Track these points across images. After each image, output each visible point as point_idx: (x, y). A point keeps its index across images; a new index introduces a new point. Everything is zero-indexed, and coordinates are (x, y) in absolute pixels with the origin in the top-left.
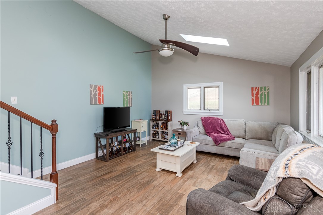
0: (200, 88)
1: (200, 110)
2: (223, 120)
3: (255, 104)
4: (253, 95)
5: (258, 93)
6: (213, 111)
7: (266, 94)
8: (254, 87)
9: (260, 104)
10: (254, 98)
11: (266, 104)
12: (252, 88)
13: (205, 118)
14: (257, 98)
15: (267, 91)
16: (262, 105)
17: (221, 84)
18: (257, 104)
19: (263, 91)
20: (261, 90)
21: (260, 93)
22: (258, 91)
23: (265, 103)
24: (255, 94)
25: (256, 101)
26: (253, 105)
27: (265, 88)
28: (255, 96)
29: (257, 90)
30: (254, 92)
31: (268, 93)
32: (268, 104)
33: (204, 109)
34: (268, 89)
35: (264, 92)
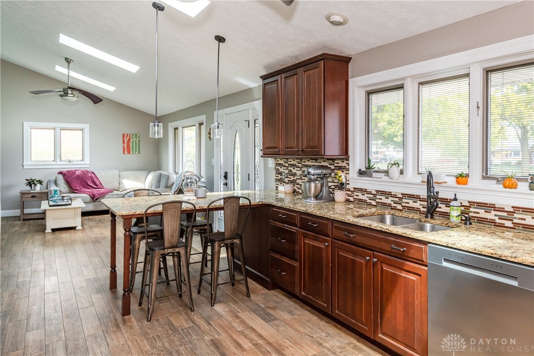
0: (54, 129)
1: (54, 161)
2: (93, 173)
3: (126, 152)
4: (124, 143)
5: (129, 140)
6: (74, 163)
7: (137, 142)
8: (126, 133)
9: (131, 152)
10: (125, 146)
11: (137, 152)
12: (124, 135)
13: (68, 171)
14: (128, 146)
15: (138, 139)
16: (135, 153)
17: (86, 127)
18: (129, 152)
19: (134, 139)
20: (133, 138)
21: (131, 141)
22: (130, 138)
23: (136, 151)
24: (126, 141)
25: (127, 150)
26: (124, 153)
27: (136, 135)
28: (126, 144)
29: (128, 138)
30: (125, 139)
31: (139, 140)
32: (139, 153)
33: (61, 160)
34: (139, 137)
35: (136, 141)
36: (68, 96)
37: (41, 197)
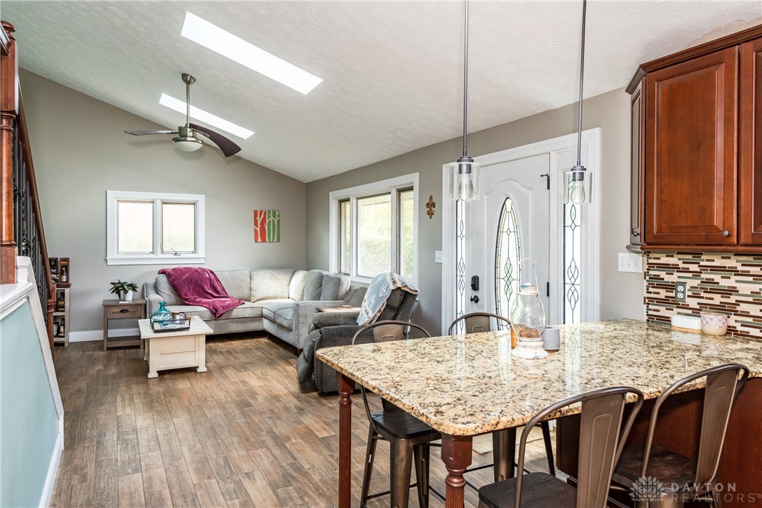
0: (153, 202)
1: (152, 253)
2: (212, 272)
3: (259, 240)
4: (256, 224)
5: (264, 220)
6: (182, 256)
7: (276, 223)
8: (259, 210)
9: (267, 240)
10: (258, 229)
11: (275, 240)
12: (256, 212)
13: (174, 270)
14: (263, 229)
15: (277, 218)
16: (273, 242)
17: (201, 199)
18: (264, 240)
19: (272, 218)
20: (269, 217)
21: (267, 221)
22: (265, 217)
23: (273, 239)
24: (259, 222)
25: (261, 235)
26: (256, 241)
27: (274, 212)
28: (259, 227)
29: (262, 216)
30: (258, 218)
31: (278, 221)
32: (278, 241)
33: (162, 252)
34: (279, 216)
35: (274, 221)
36: (187, 141)
37: (136, 312)
